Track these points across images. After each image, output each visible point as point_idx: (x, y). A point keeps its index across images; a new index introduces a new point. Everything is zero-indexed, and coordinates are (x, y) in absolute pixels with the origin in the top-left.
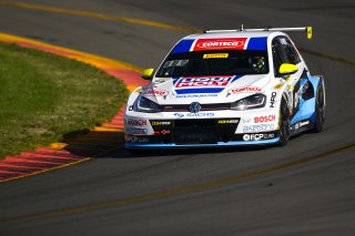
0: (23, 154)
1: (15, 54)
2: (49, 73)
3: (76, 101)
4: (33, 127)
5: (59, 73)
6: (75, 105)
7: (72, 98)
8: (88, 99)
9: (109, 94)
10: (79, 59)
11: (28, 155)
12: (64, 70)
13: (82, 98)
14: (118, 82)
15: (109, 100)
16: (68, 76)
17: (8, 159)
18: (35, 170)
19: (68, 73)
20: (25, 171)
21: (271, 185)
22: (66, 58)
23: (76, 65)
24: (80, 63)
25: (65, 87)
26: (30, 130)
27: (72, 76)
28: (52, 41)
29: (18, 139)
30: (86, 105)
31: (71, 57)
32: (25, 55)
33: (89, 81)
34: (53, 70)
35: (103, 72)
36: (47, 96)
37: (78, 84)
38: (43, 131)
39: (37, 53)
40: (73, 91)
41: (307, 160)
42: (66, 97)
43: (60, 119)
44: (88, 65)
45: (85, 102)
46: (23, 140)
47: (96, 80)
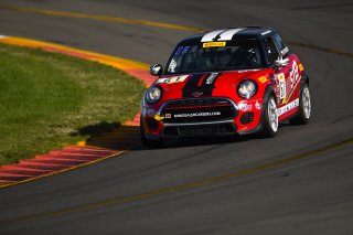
0: (51, 153)
1: (41, 58)
2: (73, 75)
3: (99, 101)
4: (60, 126)
5: (83, 75)
6: (99, 105)
7: (96, 98)
8: (111, 99)
9: (131, 93)
10: (101, 61)
11: (56, 153)
12: (87, 72)
13: (105, 98)
14: (138, 82)
15: (130, 99)
16: (91, 78)
17: (38, 157)
18: (63, 168)
19: (91, 75)
20: (54, 169)
21: (287, 175)
22: (89, 61)
23: (98, 67)
24: (102, 65)
25: (89, 88)
26: (57, 130)
27: (95, 78)
28: (75, 45)
29: (46, 139)
30: (109, 105)
31: (93, 59)
32: (50, 59)
33: (111, 82)
34: (77, 72)
35: (124, 73)
36: (72, 97)
37: (101, 84)
38: (70, 130)
39: (61, 57)
40: (96, 92)
41: (320, 150)
42: (90, 97)
43: (85, 119)
44: (110, 67)
45: (108, 102)
46: (51, 139)
47: (118, 81)
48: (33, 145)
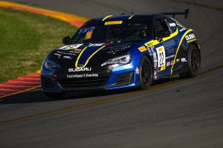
0: (19, 78)
1: (11, 14)
2: (33, 25)
3: (52, 43)
4: (25, 60)
5: (40, 25)
6: (51, 45)
7: (50, 41)
10: (53, 16)
11: (22, 78)
12: (43, 23)
13: (55, 41)
16: (46, 27)
17: (10, 81)
18: (27, 88)
19: (46, 25)
20: (21, 89)
21: (178, 91)
22: (44, 16)
23: (51, 20)
24: (53, 18)
25: (44, 34)
26: (24, 63)
27: (48, 27)
28: (35, 5)
29: (15, 69)
31: (47, 15)
32: (18, 14)
33: (60, 30)
34: (36, 23)
35: (68, 24)
36: (33, 40)
37: (52, 31)
38: (31, 63)
39: (25, 13)
40: (49, 36)
42: (45, 40)
43: (42, 55)
44: (58, 20)
46: (19, 69)
47: (64, 29)
48: (6, 73)
